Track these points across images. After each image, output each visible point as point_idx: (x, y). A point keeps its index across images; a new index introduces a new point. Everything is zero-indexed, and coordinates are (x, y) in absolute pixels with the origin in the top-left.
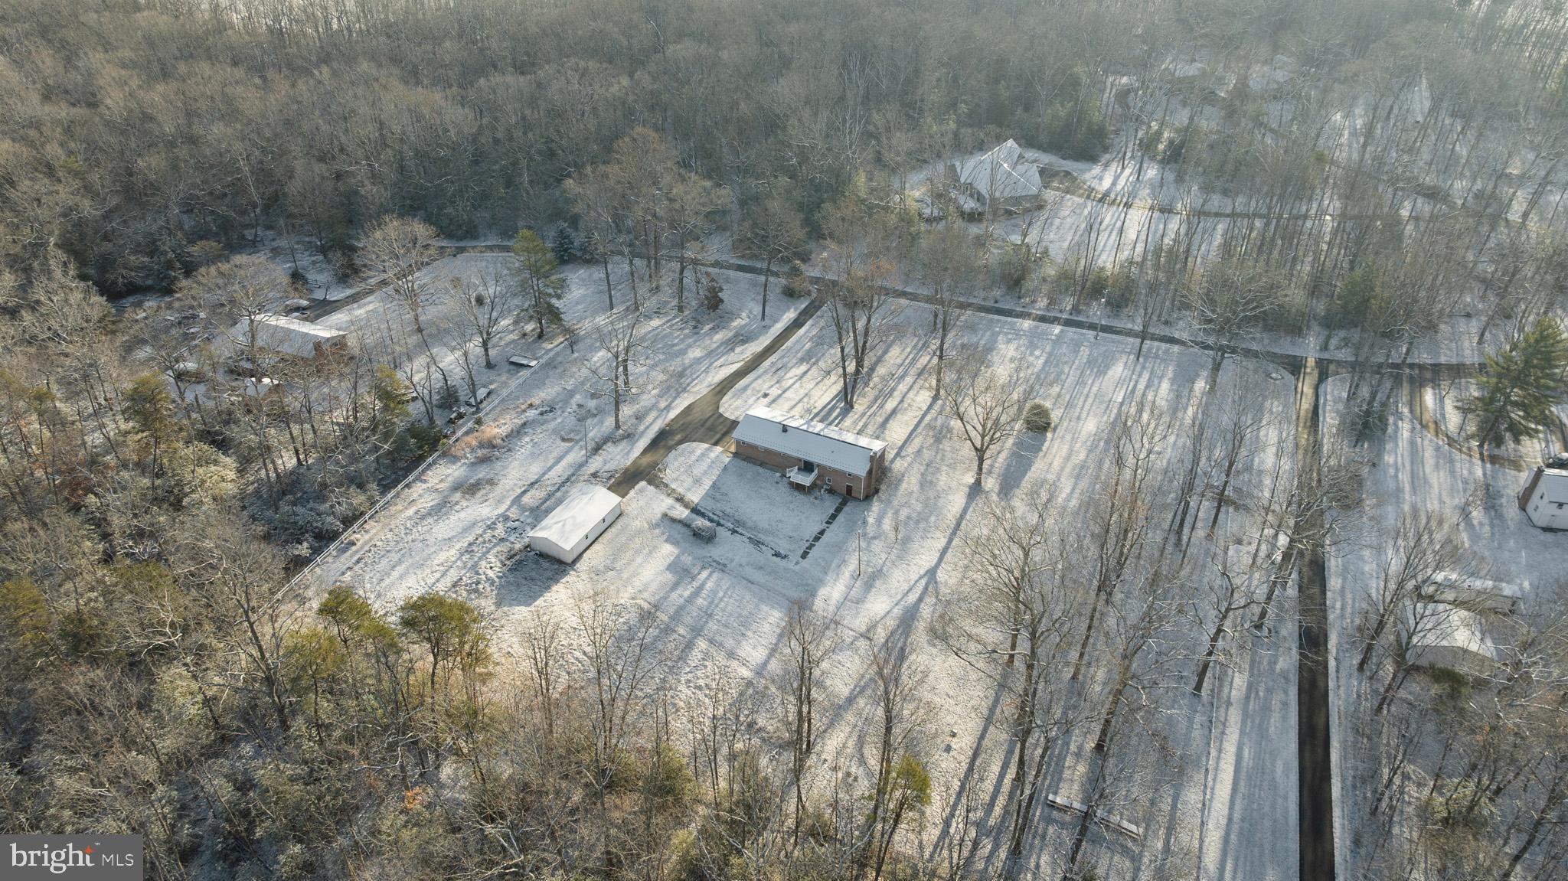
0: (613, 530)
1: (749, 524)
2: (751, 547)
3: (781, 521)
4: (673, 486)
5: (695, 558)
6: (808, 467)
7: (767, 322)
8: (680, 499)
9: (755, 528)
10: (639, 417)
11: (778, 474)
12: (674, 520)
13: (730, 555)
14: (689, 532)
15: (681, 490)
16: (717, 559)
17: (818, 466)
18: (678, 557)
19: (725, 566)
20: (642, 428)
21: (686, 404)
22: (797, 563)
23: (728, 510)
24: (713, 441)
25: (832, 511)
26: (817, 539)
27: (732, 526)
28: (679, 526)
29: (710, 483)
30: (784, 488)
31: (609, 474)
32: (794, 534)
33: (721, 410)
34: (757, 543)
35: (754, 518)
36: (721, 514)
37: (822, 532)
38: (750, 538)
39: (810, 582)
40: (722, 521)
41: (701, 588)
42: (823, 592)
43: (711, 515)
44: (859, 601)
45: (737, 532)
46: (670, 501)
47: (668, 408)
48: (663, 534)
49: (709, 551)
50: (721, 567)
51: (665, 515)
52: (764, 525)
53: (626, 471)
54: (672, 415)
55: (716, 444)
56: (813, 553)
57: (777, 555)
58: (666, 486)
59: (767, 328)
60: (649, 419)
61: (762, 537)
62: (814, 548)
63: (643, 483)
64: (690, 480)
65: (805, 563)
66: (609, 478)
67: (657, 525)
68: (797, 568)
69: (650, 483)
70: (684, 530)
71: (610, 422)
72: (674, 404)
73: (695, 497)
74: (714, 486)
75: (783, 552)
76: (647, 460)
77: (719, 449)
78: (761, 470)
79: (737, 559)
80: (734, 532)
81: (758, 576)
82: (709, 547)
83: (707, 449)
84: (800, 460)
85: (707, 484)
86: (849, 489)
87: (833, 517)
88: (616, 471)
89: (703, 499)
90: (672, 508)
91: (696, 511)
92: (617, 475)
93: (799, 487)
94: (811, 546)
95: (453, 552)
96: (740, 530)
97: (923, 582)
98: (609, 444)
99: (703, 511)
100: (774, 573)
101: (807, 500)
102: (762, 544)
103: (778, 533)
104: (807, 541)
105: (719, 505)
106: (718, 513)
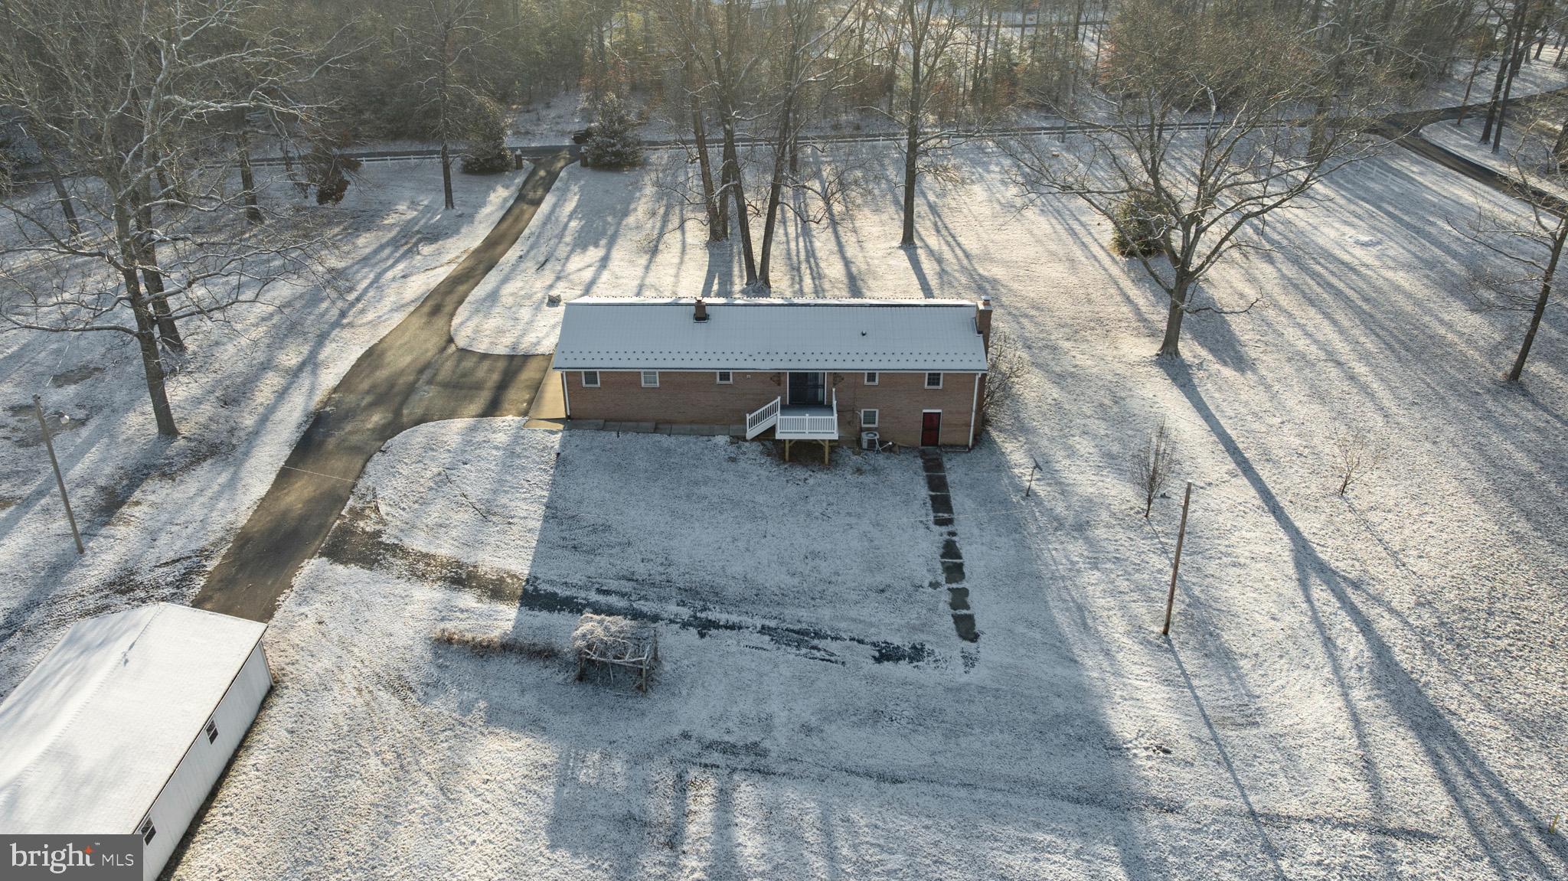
0: (256, 757)
1: (733, 590)
2: (790, 660)
3: (815, 555)
4: (420, 543)
5: (636, 761)
6: (805, 389)
7: (458, 210)
8: (460, 578)
9: (757, 597)
10: (233, 396)
11: (721, 440)
12: (482, 651)
13: (746, 705)
14: (554, 676)
15: (445, 549)
16: (712, 735)
17: (837, 377)
18: (565, 779)
19: (754, 749)
20: (249, 421)
21: (356, 353)
22: (968, 659)
23: (641, 570)
24: (479, 408)
25: (923, 492)
26: (955, 571)
27: (685, 613)
28: (512, 666)
29: (538, 509)
30: (758, 469)
31: (180, 569)
32: (881, 579)
33: (461, 341)
34: (803, 638)
35: (737, 569)
36: (627, 586)
37: (950, 550)
38: (766, 629)
39: (1059, 706)
40: (644, 606)
42: (1124, 723)
43: (594, 597)
44: (1248, 714)
45: (715, 625)
46: (427, 595)
47: (311, 363)
48: (466, 708)
49: (670, 717)
51: (444, 644)
52: (775, 578)
53: (243, 539)
54: (330, 377)
55: (493, 408)
56: (983, 608)
57: (887, 654)
58: (396, 549)
59: (466, 216)
60: (264, 394)
61: (802, 616)
62: (973, 599)
63: (312, 566)
64: (466, 516)
65: (988, 649)
66: (184, 580)
67: (432, 683)
68: (981, 675)
69: (336, 553)
70: (532, 672)
71: (140, 421)
72: (321, 356)
73: (510, 560)
74: (553, 513)
75: (897, 641)
76: (300, 494)
77: (508, 420)
78: (666, 441)
79: (778, 711)
80: (705, 627)
81: (892, 749)
82: (657, 703)
83: (471, 430)
84: (776, 377)
85: (528, 512)
86: (931, 424)
87: (941, 503)
88: (204, 554)
89: (539, 559)
90: (445, 612)
91: (533, 598)
92: (211, 565)
93: (806, 454)
94: (959, 599)
96: (715, 614)
97: (1321, 593)
98: (151, 484)
99: (563, 592)
100: (924, 718)
101: (841, 482)
102: (818, 635)
103: (832, 589)
104: (934, 585)
105: (603, 562)
106: (613, 585)
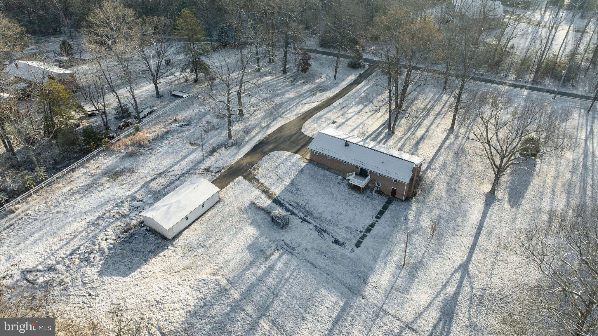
0: (210, 213)
1: (316, 214)
2: (316, 234)
3: (340, 214)
4: (262, 181)
5: (270, 241)
6: (363, 173)
7: (337, 80)
8: (266, 191)
9: (320, 218)
10: (246, 132)
11: (340, 177)
12: (259, 208)
13: (299, 240)
14: (269, 219)
15: (267, 184)
16: (288, 242)
17: (371, 172)
18: (257, 239)
19: (294, 249)
20: (247, 139)
21: (280, 125)
22: (352, 251)
23: (301, 202)
24: (295, 150)
25: (380, 208)
26: (369, 230)
27: (302, 215)
28: (262, 213)
29: (290, 181)
30: (343, 188)
31: (218, 170)
32: (350, 225)
33: (303, 130)
34: (321, 231)
35: (320, 210)
36: (295, 205)
37: (372, 225)
38: (315, 226)
39: (362, 269)
40: (295, 211)
41: (271, 268)
42: (373, 279)
43: (287, 205)
44: (404, 291)
45: (306, 221)
46: (258, 192)
47: (268, 126)
48: (249, 218)
49: (283, 235)
50: (291, 250)
51: (253, 203)
52: (327, 216)
53: (231, 167)
54: (269, 131)
55: (296, 152)
56: (366, 242)
57: (336, 242)
58: (257, 180)
59: (337, 84)
60: (253, 133)
61: (325, 226)
62: (366, 239)
63: (240, 178)
64: (275, 177)
65: (359, 251)
66: (217, 173)
67: (246, 211)
68: (352, 255)
69: (245, 178)
70: (265, 216)
71: (225, 133)
72: (271, 125)
73: (277, 190)
74: (292, 183)
75: (341, 240)
76: (247, 160)
77: (298, 156)
78: (327, 173)
79: (304, 243)
80: (304, 220)
81: (320, 261)
82: (283, 232)
83: (290, 156)
84: (357, 167)
85: (287, 180)
86: (394, 192)
87: (381, 213)
88: (223, 168)
89: (283, 192)
90: (258, 198)
91: (276, 201)
92: (223, 171)
93: (356, 188)
94: (363, 237)
95: (83, 223)
96: (308, 219)
97: (458, 275)
98: (222, 149)
99: (282, 201)
100: (333, 258)
101: (361, 198)
102: (325, 232)
103: (338, 223)
104: (361, 232)
105: (294, 197)
106: (293, 204)
